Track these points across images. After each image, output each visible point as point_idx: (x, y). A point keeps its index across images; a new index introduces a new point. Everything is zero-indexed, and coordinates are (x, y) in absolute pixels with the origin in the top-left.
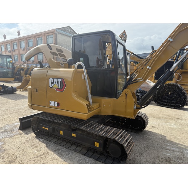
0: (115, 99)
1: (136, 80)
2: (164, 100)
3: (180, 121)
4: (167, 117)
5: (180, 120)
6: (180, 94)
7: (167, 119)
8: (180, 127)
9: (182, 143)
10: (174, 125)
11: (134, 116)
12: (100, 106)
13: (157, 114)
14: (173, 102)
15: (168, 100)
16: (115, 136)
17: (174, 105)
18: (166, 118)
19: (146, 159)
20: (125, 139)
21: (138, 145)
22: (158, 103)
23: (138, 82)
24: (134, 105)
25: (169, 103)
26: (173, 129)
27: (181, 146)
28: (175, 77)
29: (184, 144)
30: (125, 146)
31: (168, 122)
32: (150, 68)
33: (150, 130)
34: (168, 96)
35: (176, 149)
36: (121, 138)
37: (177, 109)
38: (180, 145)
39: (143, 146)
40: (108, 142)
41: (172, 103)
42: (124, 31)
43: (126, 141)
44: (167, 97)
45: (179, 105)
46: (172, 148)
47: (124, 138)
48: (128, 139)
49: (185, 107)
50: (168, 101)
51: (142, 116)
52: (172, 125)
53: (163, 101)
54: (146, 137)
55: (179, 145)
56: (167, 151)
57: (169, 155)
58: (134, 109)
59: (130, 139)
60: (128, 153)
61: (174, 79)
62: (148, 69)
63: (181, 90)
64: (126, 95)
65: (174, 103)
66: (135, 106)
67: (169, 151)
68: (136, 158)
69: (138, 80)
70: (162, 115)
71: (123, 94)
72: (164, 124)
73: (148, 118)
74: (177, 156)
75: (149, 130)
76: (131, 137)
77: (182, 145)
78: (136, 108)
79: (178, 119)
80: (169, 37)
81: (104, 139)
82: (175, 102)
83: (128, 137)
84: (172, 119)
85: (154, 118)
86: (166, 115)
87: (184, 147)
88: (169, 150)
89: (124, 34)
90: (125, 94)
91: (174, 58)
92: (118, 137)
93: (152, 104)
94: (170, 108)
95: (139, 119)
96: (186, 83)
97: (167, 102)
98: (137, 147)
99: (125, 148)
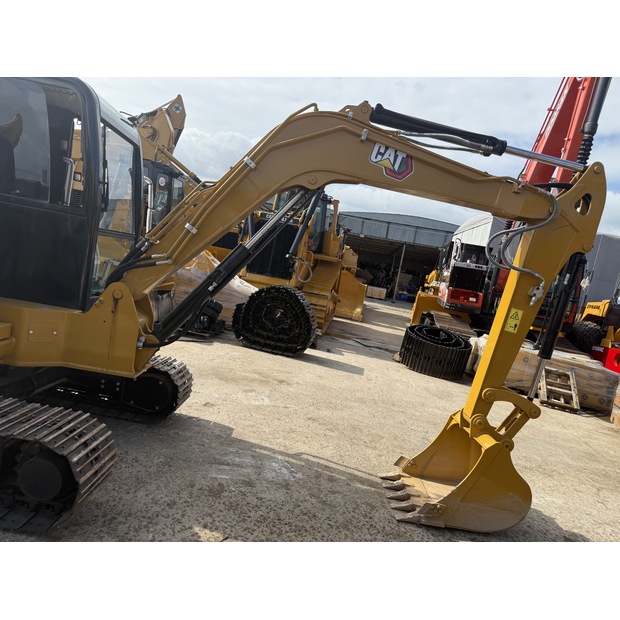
0: (77, 312)
1: (150, 258)
2: (260, 331)
3: (284, 388)
4: (257, 376)
5: (285, 386)
6: (299, 317)
7: (254, 384)
8: (279, 403)
9: (267, 445)
10: (265, 398)
11: (137, 371)
12: (13, 332)
13: (231, 370)
14: (281, 336)
15: (270, 330)
16: (46, 432)
17: (273, 343)
18: (253, 380)
19: (150, 497)
20: (83, 440)
21: (141, 458)
22: (245, 338)
23: (154, 264)
24: (142, 335)
25: (273, 339)
26: (258, 408)
27: (262, 451)
28: (297, 271)
29: (272, 447)
30: (75, 459)
31: (251, 391)
32: (194, 231)
33: (194, 414)
34: (272, 320)
35: (248, 460)
36: (67, 436)
37: (288, 356)
38: (262, 448)
39: (156, 461)
40: (21, 455)
41: (279, 340)
42: (179, 96)
43: (85, 444)
44: (268, 323)
45: (295, 346)
46: (237, 459)
47: (80, 436)
48: (94, 438)
49: (308, 351)
50: (270, 334)
51: (172, 372)
52: (263, 398)
53: (258, 335)
54: (177, 434)
55: (258, 450)
56: (222, 467)
57: (224, 477)
58: (137, 348)
59: (101, 439)
60: (82, 480)
61: (294, 277)
62: (188, 232)
63: (302, 307)
64: (116, 301)
65: (282, 341)
66: (143, 339)
67: (226, 467)
68: (121, 499)
69: (155, 258)
70: (246, 371)
71: (106, 297)
72: (241, 396)
73: (190, 379)
74: (243, 478)
75: (192, 415)
76: (110, 433)
77: (265, 448)
78: (144, 345)
79: (281, 382)
80: (248, 155)
81: (7, 445)
82: (285, 337)
83: (95, 432)
84: (267, 383)
85: (221, 379)
86: (254, 372)
87: (270, 453)
88: (228, 464)
89: (177, 108)
90: (112, 299)
91: (300, 219)
92: (56, 435)
93: (229, 341)
94: (273, 353)
95: (159, 381)
96: (322, 290)
97: (268, 338)
98: (135, 464)
99: (72, 467)
